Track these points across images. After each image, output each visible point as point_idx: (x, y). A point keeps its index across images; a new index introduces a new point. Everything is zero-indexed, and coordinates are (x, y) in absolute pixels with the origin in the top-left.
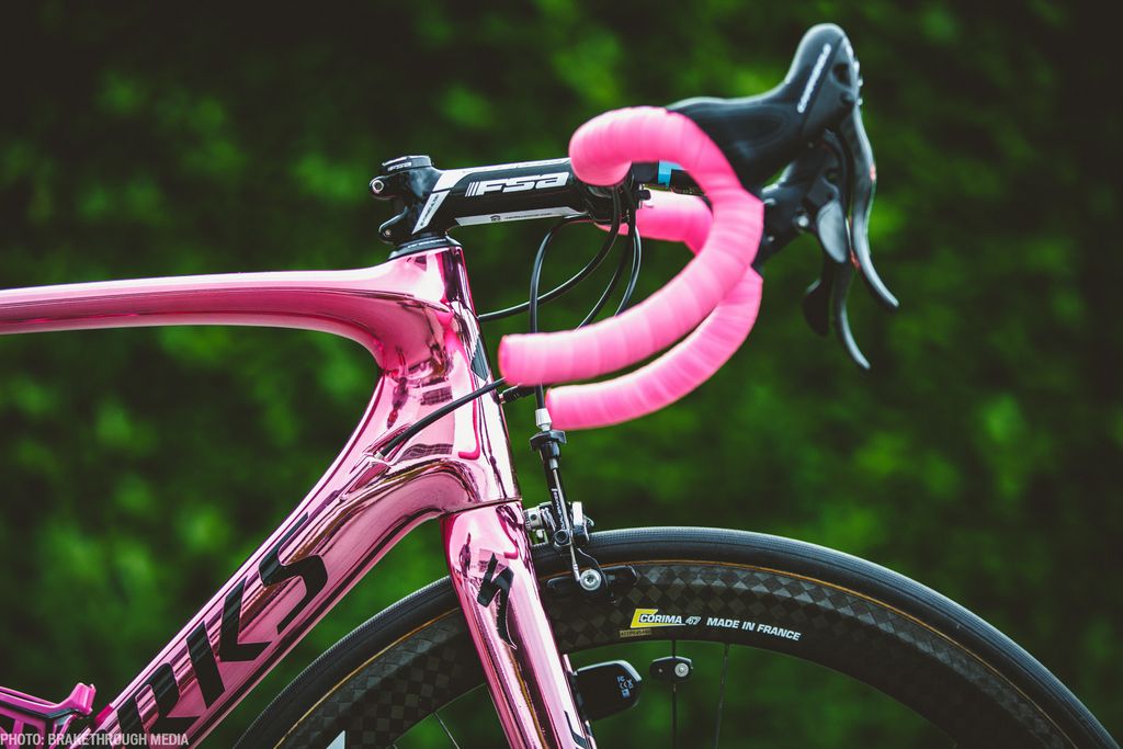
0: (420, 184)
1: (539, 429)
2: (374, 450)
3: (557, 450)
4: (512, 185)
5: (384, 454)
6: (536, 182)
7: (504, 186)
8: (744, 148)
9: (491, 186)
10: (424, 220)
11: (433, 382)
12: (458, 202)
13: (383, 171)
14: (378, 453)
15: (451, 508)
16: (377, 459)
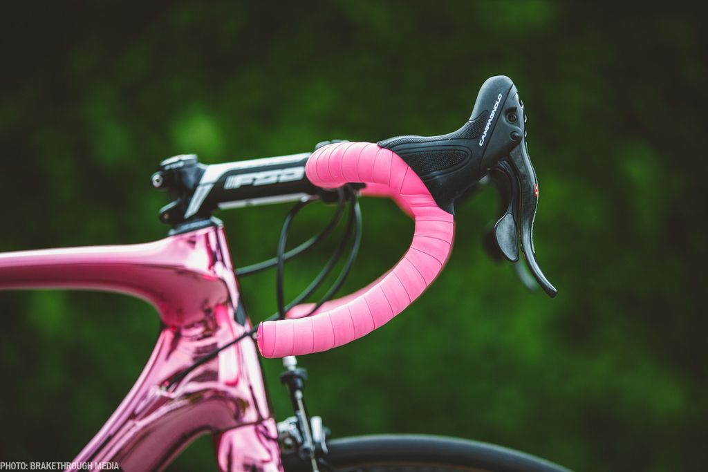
0: (191, 178)
1: (286, 368)
2: (161, 385)
3: (299, 383)
4: (261, 178)
5: (168, 388)
6: (279, 176)
7: (254, 180)
8: (437, 175)
9: (245, 179)
10: (194, 207)
11: (205, 337)
12: (219, 192)
13: (162, 169)
14: (164, 388)
15: (221, 427)
16: (162, 392)
